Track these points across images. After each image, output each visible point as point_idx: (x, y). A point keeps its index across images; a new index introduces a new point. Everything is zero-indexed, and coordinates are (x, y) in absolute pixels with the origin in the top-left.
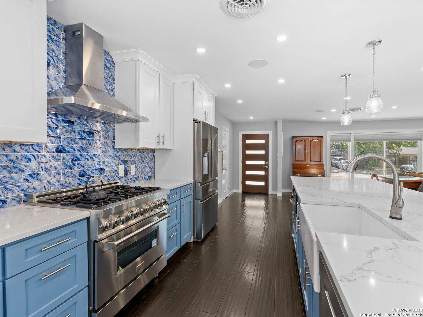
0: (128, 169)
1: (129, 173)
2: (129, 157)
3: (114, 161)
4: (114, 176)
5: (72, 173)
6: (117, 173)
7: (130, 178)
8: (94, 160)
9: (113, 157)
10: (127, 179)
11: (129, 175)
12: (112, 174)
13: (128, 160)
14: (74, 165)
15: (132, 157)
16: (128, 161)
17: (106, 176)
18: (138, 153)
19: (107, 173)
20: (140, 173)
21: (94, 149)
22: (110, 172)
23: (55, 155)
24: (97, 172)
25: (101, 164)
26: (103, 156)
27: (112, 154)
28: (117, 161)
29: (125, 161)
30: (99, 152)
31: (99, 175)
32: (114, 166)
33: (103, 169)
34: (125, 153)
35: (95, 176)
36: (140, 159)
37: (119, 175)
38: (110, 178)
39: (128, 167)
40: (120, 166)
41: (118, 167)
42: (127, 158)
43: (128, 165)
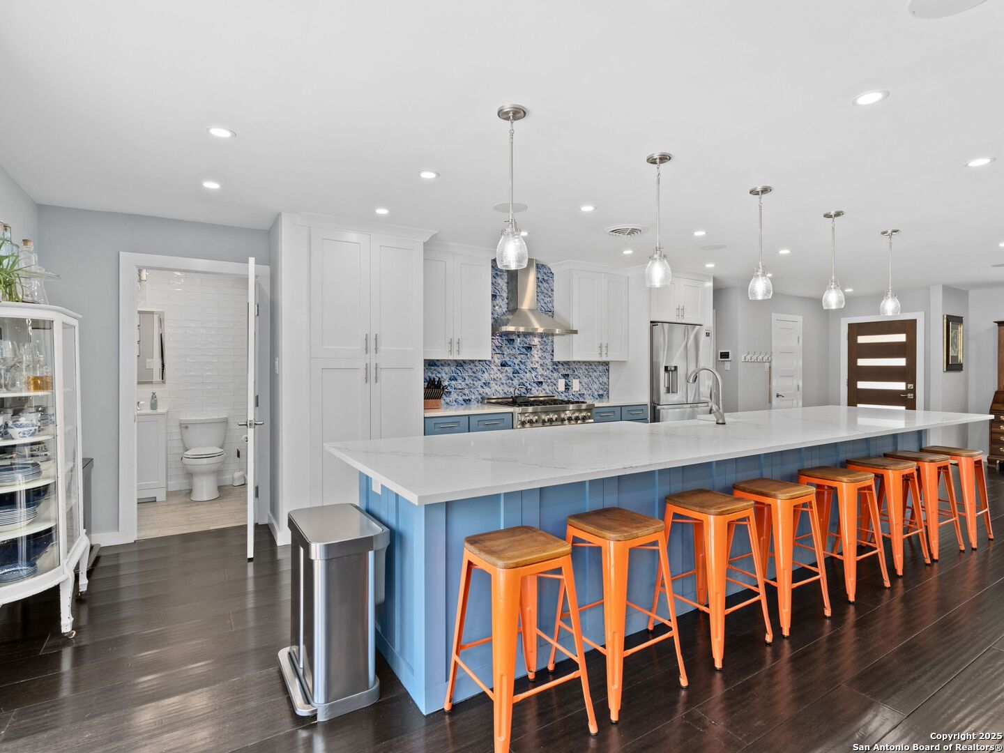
0: (569, 384)
2: (572, 371)
3: (553, 374)
4: (553, 389)
5: (512, 383)
6: (556, 387)
7: (572, 393)
8: (532, 374)
9: (552, 371)
11: (571, 390)
12: (550, 387)
14: (514, 377)
15: (575, 371)
16: (570, 376)
18: (583, 367)
19: (545, 386)
20: (586, 389)
21: (532, 363)
22: (548, 386)
23: (500, 368)
24: (535, 385)
25: (539, 377)
26: (541, 369)
27: (551, 368)
28: (555, 375)
29: (566, 375)
30: (537, 365)
31: (537, 388)
32: (553, 380)
33: (541, 383)
34: (566, 366)
35: (533, 388)
36: (586, 373)
37: (559, 390)
38: (548, 392)
39: (570, 382)
40: (560, 380)
41: (557, 382)
42: (569, 372)
43: (570, 379)
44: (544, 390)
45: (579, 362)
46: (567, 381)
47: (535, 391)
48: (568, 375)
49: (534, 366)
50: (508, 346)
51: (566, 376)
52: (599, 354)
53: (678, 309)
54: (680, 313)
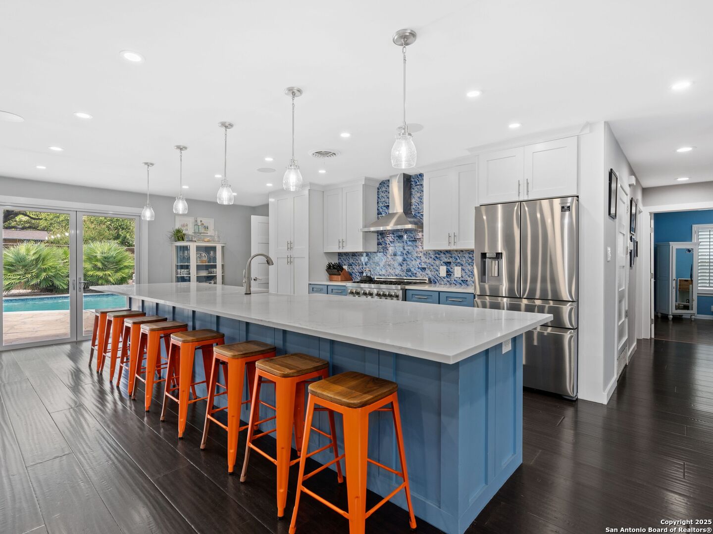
0: (451, 270)
1: (452, 275)
2: (454, 259)
3: (435, 262)
4: (435, 275)
6: (438, 273)
7: (455, 280)
8: (417, 261)
9: (434, 259)
10: (451, 280)
12: (433, 273)
13: (452, 261)
15: (457, 259)
16: (452, 263)
18: (467, 255)
19: (428, 271)
20: (469, 276)
21: (417, 253)
22: (431, 271)
23: (393, 257)
24: (420, 270)
25: (423, 264)
26: (424, 258)
27: (433, 256)
28: (437, 262)
29: (448, 262)
30: (421, 255)
31: (421, 273)
32: (435, 267)
33: (424, 269)
34: (448, 255)
35: (418, 273)
36: (470, 261)
37: (441, 275)
38: (431, 276)
39: (452, 268)
40: (441, 267)
41: (439, 268)
42: (450, 260)
43: (451, 266)
44: (427, 274)
45: (462, 251)
46: (449, 268)
47: (419, 275)
48: (450, 263)
49: (419, 255)
50: (399, 240)
51: (448, 264)
52: (449, 243)
53: (519, 185)
54: (523, 188)
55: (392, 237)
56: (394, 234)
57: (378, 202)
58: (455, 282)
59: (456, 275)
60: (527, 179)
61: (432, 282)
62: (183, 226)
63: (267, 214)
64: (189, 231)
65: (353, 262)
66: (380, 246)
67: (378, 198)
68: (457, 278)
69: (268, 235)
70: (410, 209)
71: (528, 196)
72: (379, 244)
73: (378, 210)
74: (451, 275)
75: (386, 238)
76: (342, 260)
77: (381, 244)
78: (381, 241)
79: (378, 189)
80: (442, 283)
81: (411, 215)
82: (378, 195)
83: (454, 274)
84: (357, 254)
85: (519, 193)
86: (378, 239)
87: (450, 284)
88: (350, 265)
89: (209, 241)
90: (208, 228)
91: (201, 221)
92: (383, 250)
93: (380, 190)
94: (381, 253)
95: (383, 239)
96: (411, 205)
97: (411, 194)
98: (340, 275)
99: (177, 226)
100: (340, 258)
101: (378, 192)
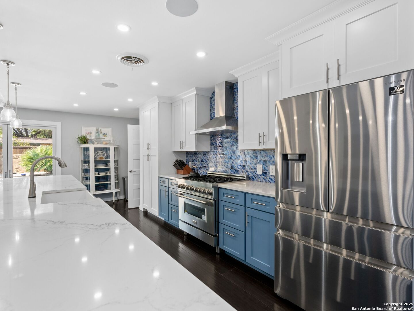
0: (267, 169)
1: (268, 173)
2: (269, 158)
3: (253, 160)
4: (253, 173)
5: (227, 165)
6: (255, 171)
7: (270, 178)
8: (239, 159)
9: (252, 157)
10: (266, 178)
11: (268, 174)
12: (251, 171)
13: (267, 160)
14: (229, 161)
15: (272, 158)
16: (268, 162)
17: (247, 171)
19: (247, 169)
22: (250, 169)
25: (244, 162)
27: (251, 155)
28: (255, 161)
32: (253, 165)
33: (245, 166)
34: (264, 154)
37: (258, 173)
38: (250, 173)
39: (267, 167)
40: (258, 165)
41: (256, 166)
42: (266, 159)
43: (267, 165)
46: (265, 166)
51: (264, 162)
52: (260, 143)
53: (328, 69)
54: (333, 73)
55: (221, 138)
56: (222, 136)
57: (211, 110)
58: (270, 180)
59: (271, 174)
60: (338, 60)
61: (251, 178)
62: (88, 133)
63: (138, 123)
64: (92, 137)
65: (195, 159)
66: (213, 146)
67: (211, 106)
68: (272, 176)
69: (139, 138)
70: (234, 113)
71: (340, 82)
72: (212, 144)
73: (211, 116)
74: (266, 173)
75: (216, 140)
76: (189, 157)
77: (213, 145)
78: (213, 142)
79: (211, 98)
80: (259, 180)
81: (234, 118)
82: (211, 103)
83: (269, 173)
84: (197, 153)
85: (328, 79)
86: (211, 140)
87: (266, 182)
88: (193, 161)
89: (106, 144)
90: (107, 135)
91: (101, 130)
92: (215, 149)
93: (212, 99)
94: (213, 152)
95: (214, 140)
96: (234, 110)
97: (234, 100)
98: (182, 169)
99: (84, 133)
100: (187, 156)
101: (211, 101)
